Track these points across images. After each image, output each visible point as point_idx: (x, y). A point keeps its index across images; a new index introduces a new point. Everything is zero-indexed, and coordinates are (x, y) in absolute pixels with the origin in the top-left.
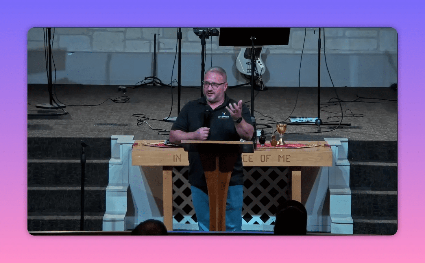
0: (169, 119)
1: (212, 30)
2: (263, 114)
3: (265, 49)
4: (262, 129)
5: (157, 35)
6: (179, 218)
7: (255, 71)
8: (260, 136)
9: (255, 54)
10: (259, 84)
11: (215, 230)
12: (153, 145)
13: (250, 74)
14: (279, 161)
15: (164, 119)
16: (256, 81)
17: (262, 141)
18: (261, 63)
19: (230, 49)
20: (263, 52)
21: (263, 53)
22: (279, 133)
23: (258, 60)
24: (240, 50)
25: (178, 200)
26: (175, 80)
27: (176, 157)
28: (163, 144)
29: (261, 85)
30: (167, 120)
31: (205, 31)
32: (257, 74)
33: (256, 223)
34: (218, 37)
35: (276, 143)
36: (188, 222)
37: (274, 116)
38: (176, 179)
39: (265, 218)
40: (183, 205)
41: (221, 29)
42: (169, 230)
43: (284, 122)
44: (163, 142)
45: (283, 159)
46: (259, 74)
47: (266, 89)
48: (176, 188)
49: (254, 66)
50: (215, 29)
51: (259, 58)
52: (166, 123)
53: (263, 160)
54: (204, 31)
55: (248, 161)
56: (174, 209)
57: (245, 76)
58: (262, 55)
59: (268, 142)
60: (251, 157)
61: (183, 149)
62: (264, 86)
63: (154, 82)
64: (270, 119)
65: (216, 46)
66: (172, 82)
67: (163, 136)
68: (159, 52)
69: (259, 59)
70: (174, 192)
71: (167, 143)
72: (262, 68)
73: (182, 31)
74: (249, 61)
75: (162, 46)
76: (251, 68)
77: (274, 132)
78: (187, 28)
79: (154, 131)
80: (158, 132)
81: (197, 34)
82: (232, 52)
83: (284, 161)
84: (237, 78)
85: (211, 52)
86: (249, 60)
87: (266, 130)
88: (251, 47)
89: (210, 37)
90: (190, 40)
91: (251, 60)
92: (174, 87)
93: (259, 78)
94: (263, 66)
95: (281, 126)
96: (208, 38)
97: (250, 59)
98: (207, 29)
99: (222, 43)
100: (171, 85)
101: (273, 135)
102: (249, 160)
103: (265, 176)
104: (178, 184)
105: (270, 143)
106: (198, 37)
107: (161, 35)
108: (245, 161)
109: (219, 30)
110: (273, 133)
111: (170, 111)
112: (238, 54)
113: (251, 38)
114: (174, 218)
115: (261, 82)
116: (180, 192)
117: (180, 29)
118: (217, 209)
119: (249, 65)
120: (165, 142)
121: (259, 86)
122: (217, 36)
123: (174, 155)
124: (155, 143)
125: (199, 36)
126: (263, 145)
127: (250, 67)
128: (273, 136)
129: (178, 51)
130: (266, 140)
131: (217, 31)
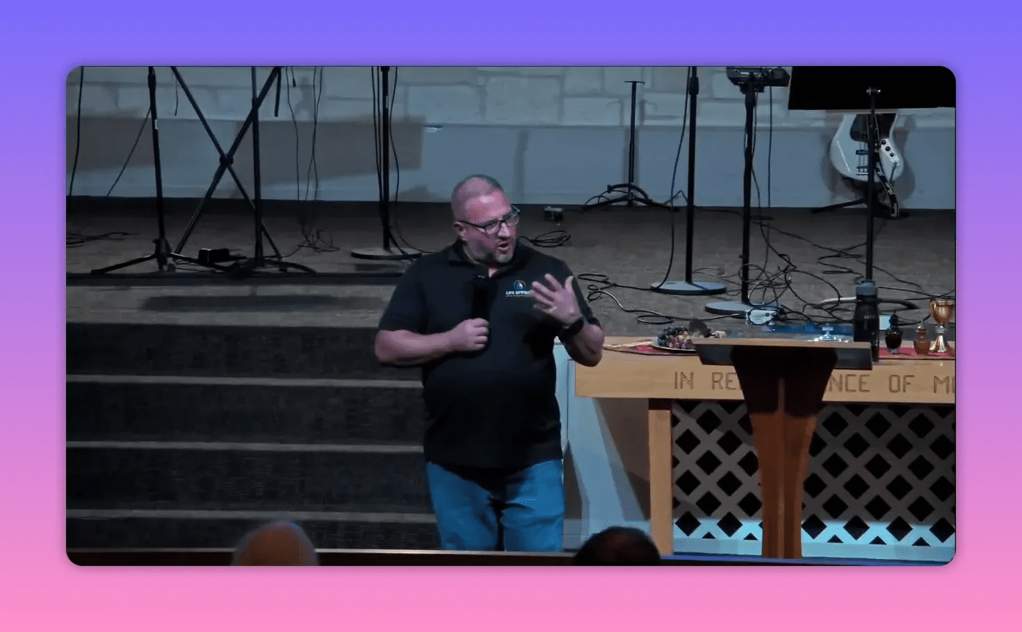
0: (665, 287)
1: (772, 72)
2: (898, 276)
3: (902, 115)
4: (892, 313)
5: (638, 84)
6: (688, 524)
7: (878, 170)
8: (888, 329)
9: (877, 129)
10: (887, 202)
11: (775, 556)
12: (625, 347)
13: (865, 178)
14: (935, 392)
15: (652, 287)
16: (880, 196)
17: (894, 342)
18: (893, 150)
19: (815, 118)
20: (898, 123)
21: (897, 126)
22: (936, 323)
23: (884, 143)
24: (841, 119)
25: (686, 483)
26: (681, 194)
27: (681, 379)
28: (650, 346)
29: (893, 205)
30: (662, 287)
31: (755, 74)
32: (883, 178)
33: (878, 541)
34: (788, 89)
35: (929, 345)
36: (709, 536)
37: (923, 282)
38: (680, 429)
39: (899, 529)
40: (698, 494)
41: (795, 69)
42: (664, 552)
43: (949, 295)
44: (649, 340)
45: (945, 385)
46: (888, 176)
47: (905, 214)
48: (680, 454)
49: (875, 159)
50: (780, 69)
51: (887, 140)
52: (656, 295)
53: (895, 387)
54: (752, 73)
55: (857, 389)
56: (676, 503)
57: (851, 182)
58: (894, 133)
59: (907, 344)
60: (864, 379)
61: (698, 358)
62: (899, 208)
63: (630, 198)
64: (913, 288)
65: (780, 110)
66: (673, 198)
67: (650, 326)
68: (642, 125)
69: (889, 142)
70: (675, 462)
71: (660, 344)
72: (895, 163)
73: (698, 75)
74: (862, 145)
75: (649, 109)
76: (866, 163)
77: (924, 320)
78: (712, 67)
79: (627, 314)
80: (639, 317)
81: (735, 81)
82: (821, 124)
83: (948, 391)
84: (833, 188)
85: (769, 125)
86: (863, 143)
87: (904, 315)
88: (868, 112)
89: (767, 88)
90: (718, 95)
91: (867, 144)
92: (677, 209)
93: (888, 189)
94: (896, 158)
95: (942, 306)
96: (761, 90)
97: (866, 141)
98: (760, 69)
99: (796, 103)
100: (669, 204)
101: (919, 327)
102: (860, 387)
103: (900, 427)
104: (686, 442)
105: (913, 346)
106: (738, 88)
107: (647, 85)
108: (850, 388)
109: (789, 71)
110: (919, 322)
111: (667, 268)
112: (835, 130)
113: (868, 91)
114: (677, 523)
115: (893, 199)
116: (689, 462)
117: (694, 69)
118: (781, 505)
119: (862, 157)
120: (654, 341)
121: (885, 207)
122: (786, 85)
123: (676, 373)
124: (630, 343)
125: (740, 85)
126: (895, 351)
127: (865, 160)
128: (920, 330)
129: (688, 123)
130: (902, 337)
131: (785, 72)
